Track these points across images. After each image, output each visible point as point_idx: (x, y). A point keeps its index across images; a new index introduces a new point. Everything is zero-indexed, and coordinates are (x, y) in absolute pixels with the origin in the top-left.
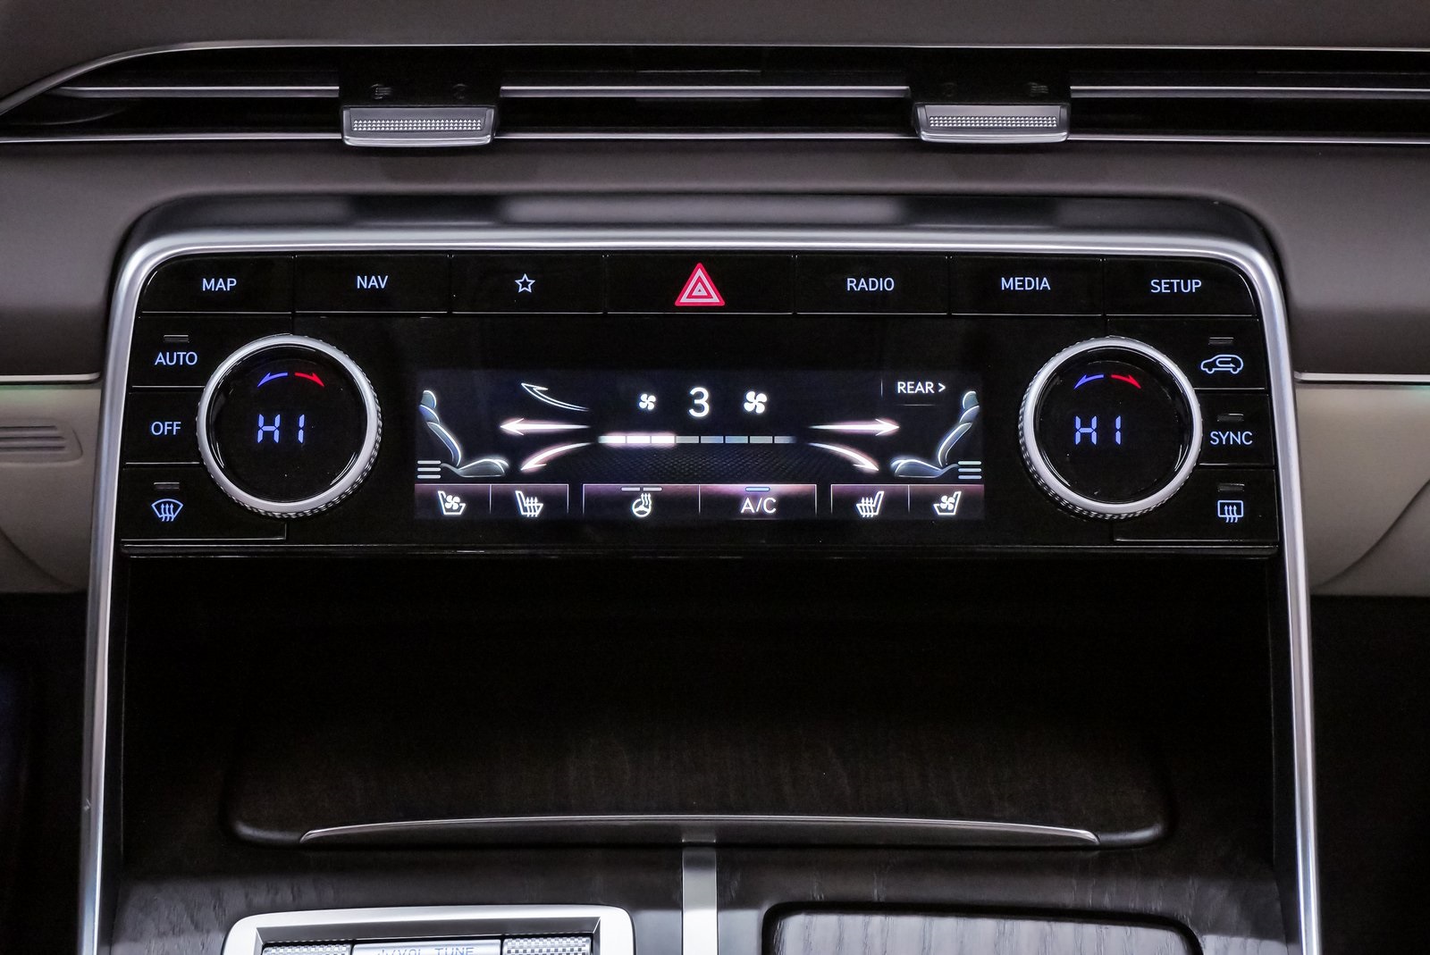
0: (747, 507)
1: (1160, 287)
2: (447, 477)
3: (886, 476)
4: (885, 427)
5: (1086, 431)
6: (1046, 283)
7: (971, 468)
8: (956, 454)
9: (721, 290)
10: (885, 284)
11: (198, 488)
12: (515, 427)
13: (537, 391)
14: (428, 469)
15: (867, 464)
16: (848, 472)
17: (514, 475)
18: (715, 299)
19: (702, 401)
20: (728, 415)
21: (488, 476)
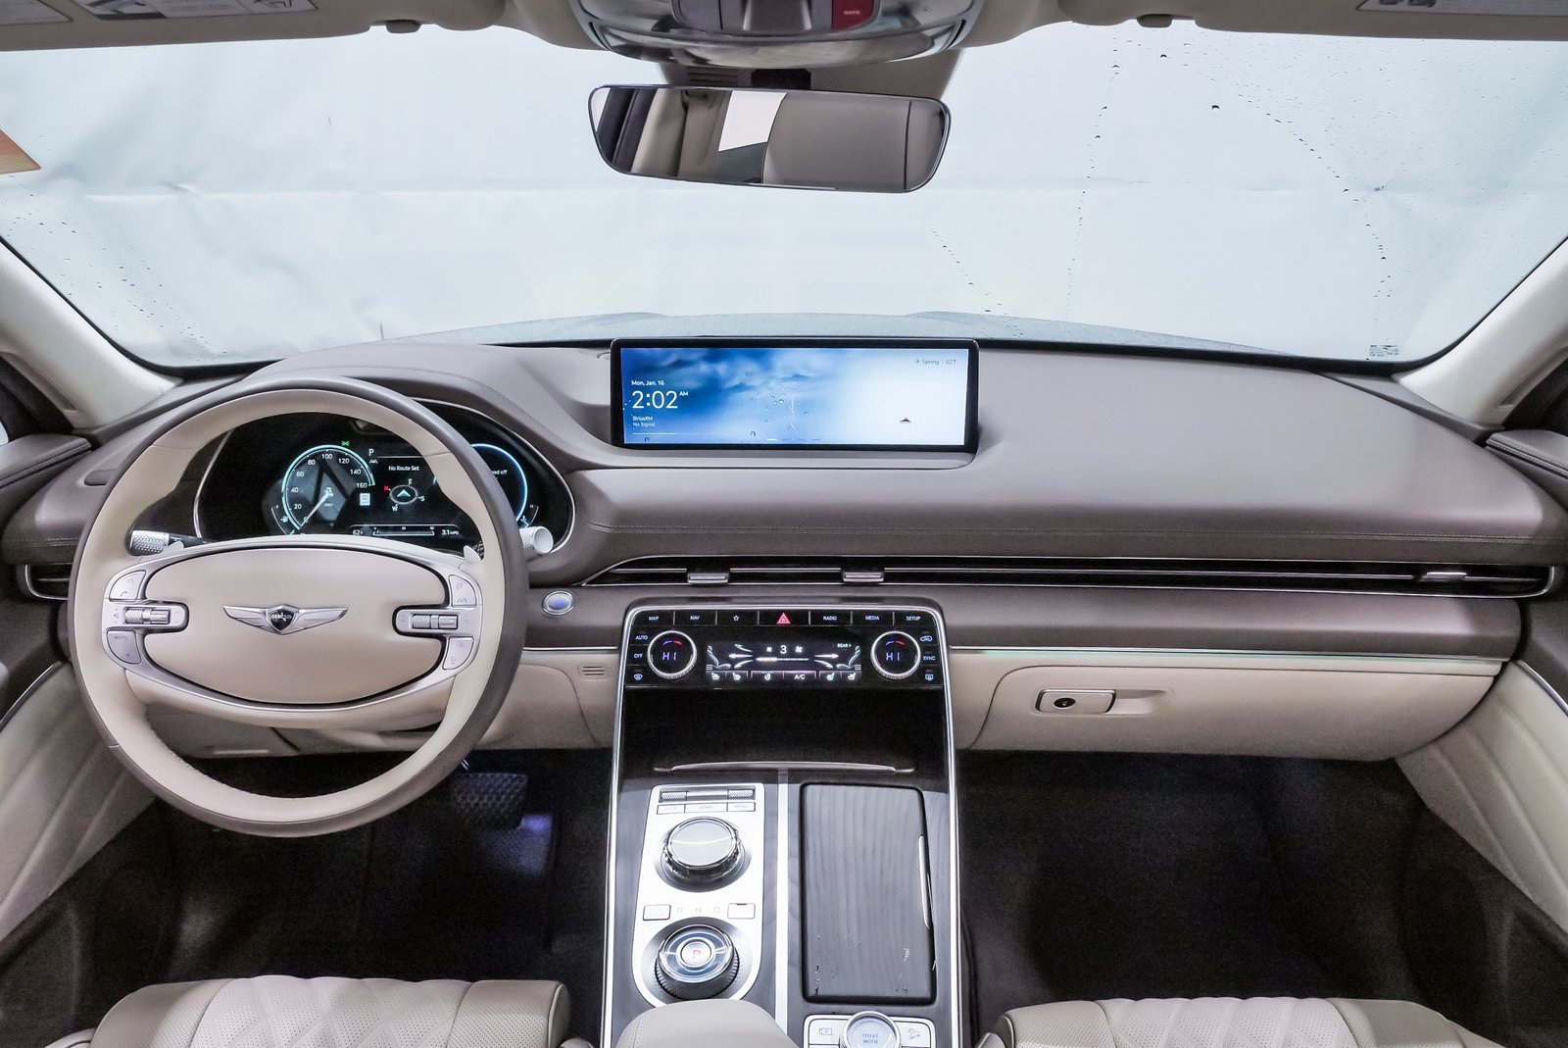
0: (797, 677)
1: (909, 618)
2: (714, 669)
3: (835, 669)
4: (834, 656)
5: (889, 656)
6: (878, 618)
7: (858, 667)
8: (854, 663)
9: (790, 620)
10: (834, 618)
11: (646, 670)
12: (733, 656)
13: (739, 646)
14: (709, 667)
15: (829, 666)
16: (824, 668)
17: (732, 669)
18: (788, 622)
19: (784, 649)
20: (791, 653)
21: (725, 669)
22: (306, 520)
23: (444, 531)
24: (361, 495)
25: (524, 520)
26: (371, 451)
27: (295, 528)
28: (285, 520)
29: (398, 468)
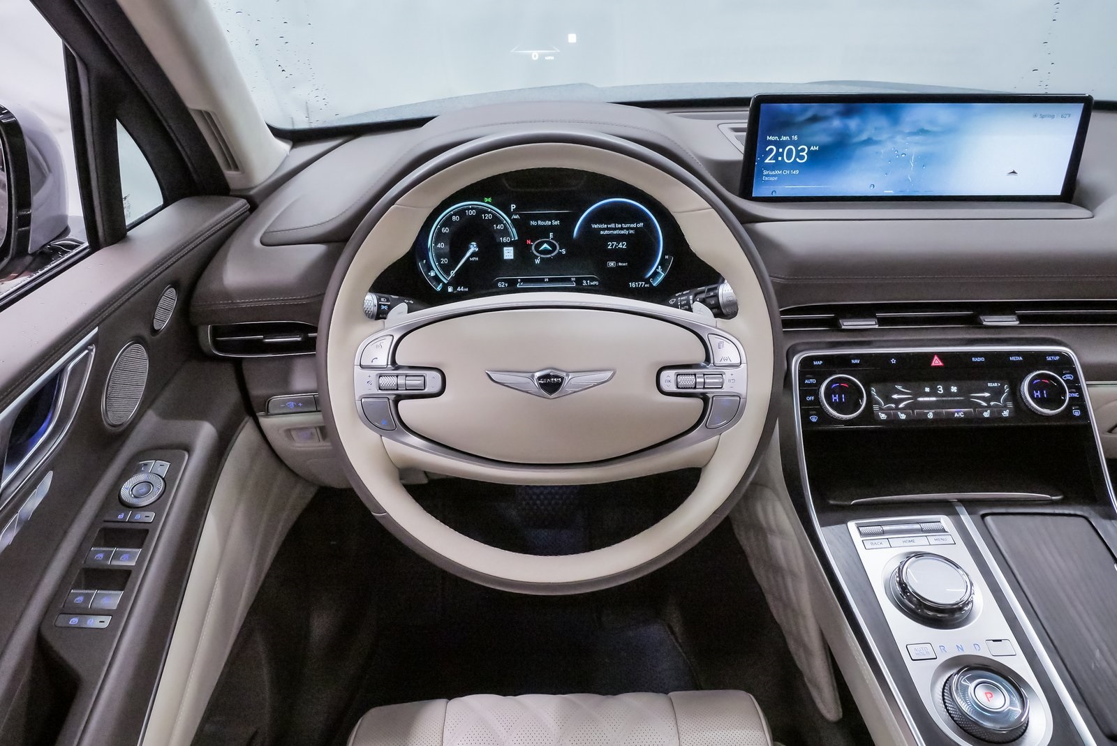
0: (956, 415)
1: (1049, 359)
2: (881, 409)
3: (989, 407)
4: (987, 395)
5: (1038, 394)
6: (1021, 358)
7: (1010, 405)
8: (1005, 400)
9: (942, 362)
10: (982, 359)
11: (824, 416)
12: (895, 396)
13: (899, 387)
14: (876, 407)
15: (984, 404)
16: (979, 405)
17: (897, 408)
18: (941, 364)
19: (941, 389)
20: (948, 392)
21: (890, 409)
22: (453, 273)
23: (585, 282)
24: (505, 248)
25: (659, 270)
26: (513, 207)
27: (442, 281)
28: (432, 274)
29: (540, 222)
